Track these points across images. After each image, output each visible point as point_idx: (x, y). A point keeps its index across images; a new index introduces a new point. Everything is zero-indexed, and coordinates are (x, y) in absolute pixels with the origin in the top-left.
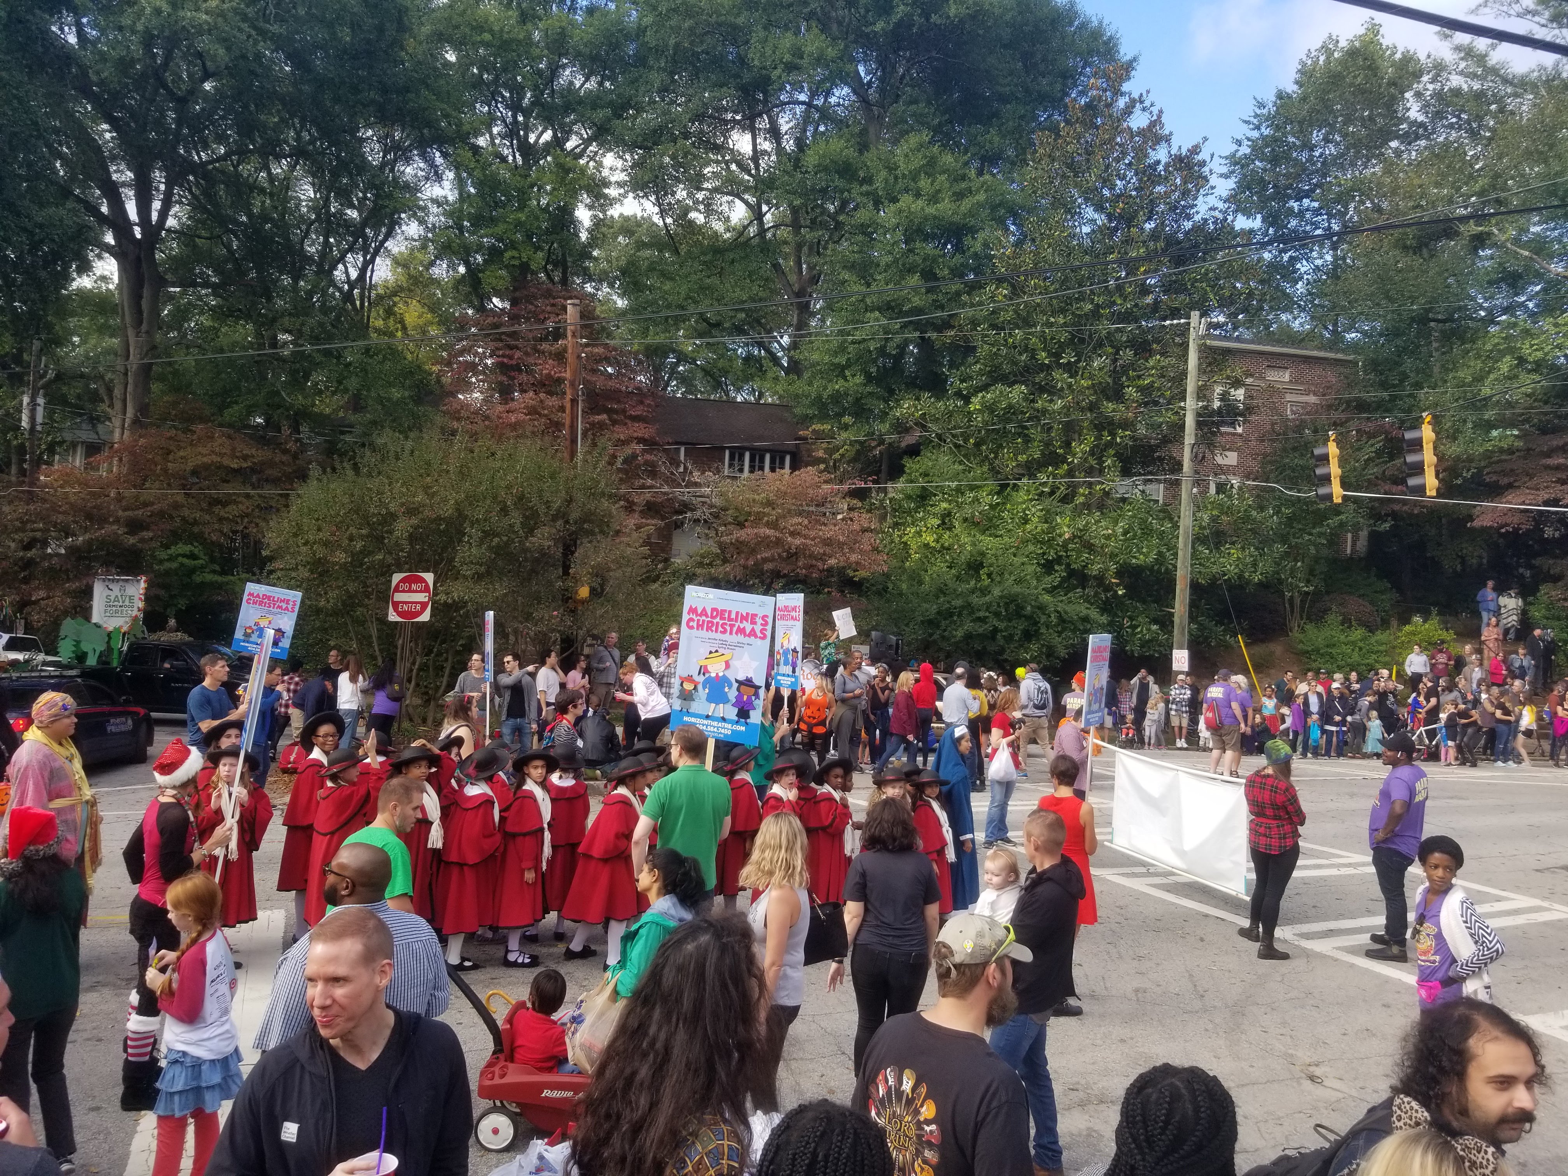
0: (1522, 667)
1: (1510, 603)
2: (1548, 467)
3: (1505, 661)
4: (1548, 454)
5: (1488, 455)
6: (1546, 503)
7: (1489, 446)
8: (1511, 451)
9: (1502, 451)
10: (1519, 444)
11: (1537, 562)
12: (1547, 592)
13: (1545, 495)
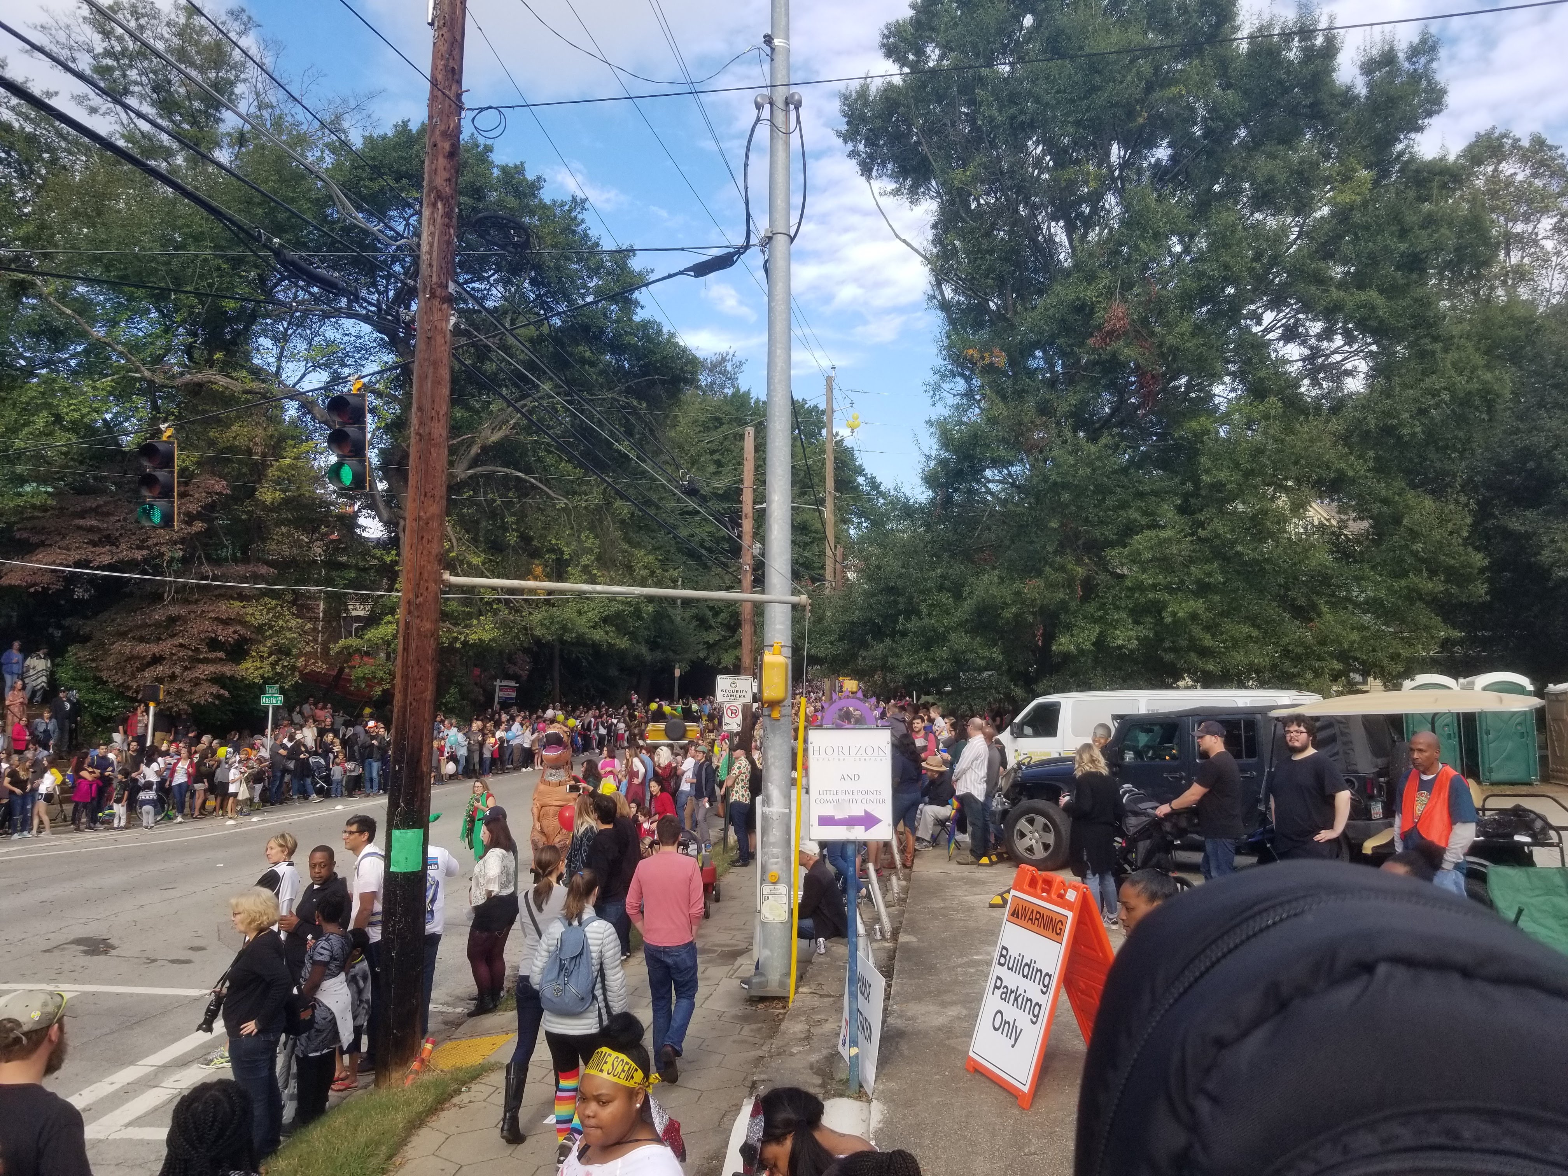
0: (46, 731)
1: (38, 664)
2: (79, 528)
3: (27, 726)
4: (82, 515)
5: (19, 511)
6: (77, 564)
7: (20, 501)
8: (44, 508)
9: (34, 507)
10: (52, 502)
11: (67, 622)
12: (76, 653)
13: (76, 556)
